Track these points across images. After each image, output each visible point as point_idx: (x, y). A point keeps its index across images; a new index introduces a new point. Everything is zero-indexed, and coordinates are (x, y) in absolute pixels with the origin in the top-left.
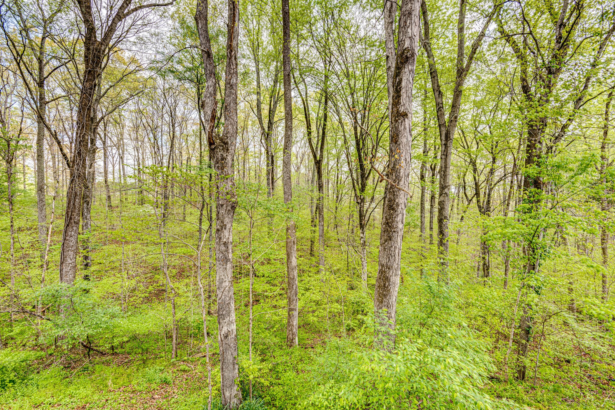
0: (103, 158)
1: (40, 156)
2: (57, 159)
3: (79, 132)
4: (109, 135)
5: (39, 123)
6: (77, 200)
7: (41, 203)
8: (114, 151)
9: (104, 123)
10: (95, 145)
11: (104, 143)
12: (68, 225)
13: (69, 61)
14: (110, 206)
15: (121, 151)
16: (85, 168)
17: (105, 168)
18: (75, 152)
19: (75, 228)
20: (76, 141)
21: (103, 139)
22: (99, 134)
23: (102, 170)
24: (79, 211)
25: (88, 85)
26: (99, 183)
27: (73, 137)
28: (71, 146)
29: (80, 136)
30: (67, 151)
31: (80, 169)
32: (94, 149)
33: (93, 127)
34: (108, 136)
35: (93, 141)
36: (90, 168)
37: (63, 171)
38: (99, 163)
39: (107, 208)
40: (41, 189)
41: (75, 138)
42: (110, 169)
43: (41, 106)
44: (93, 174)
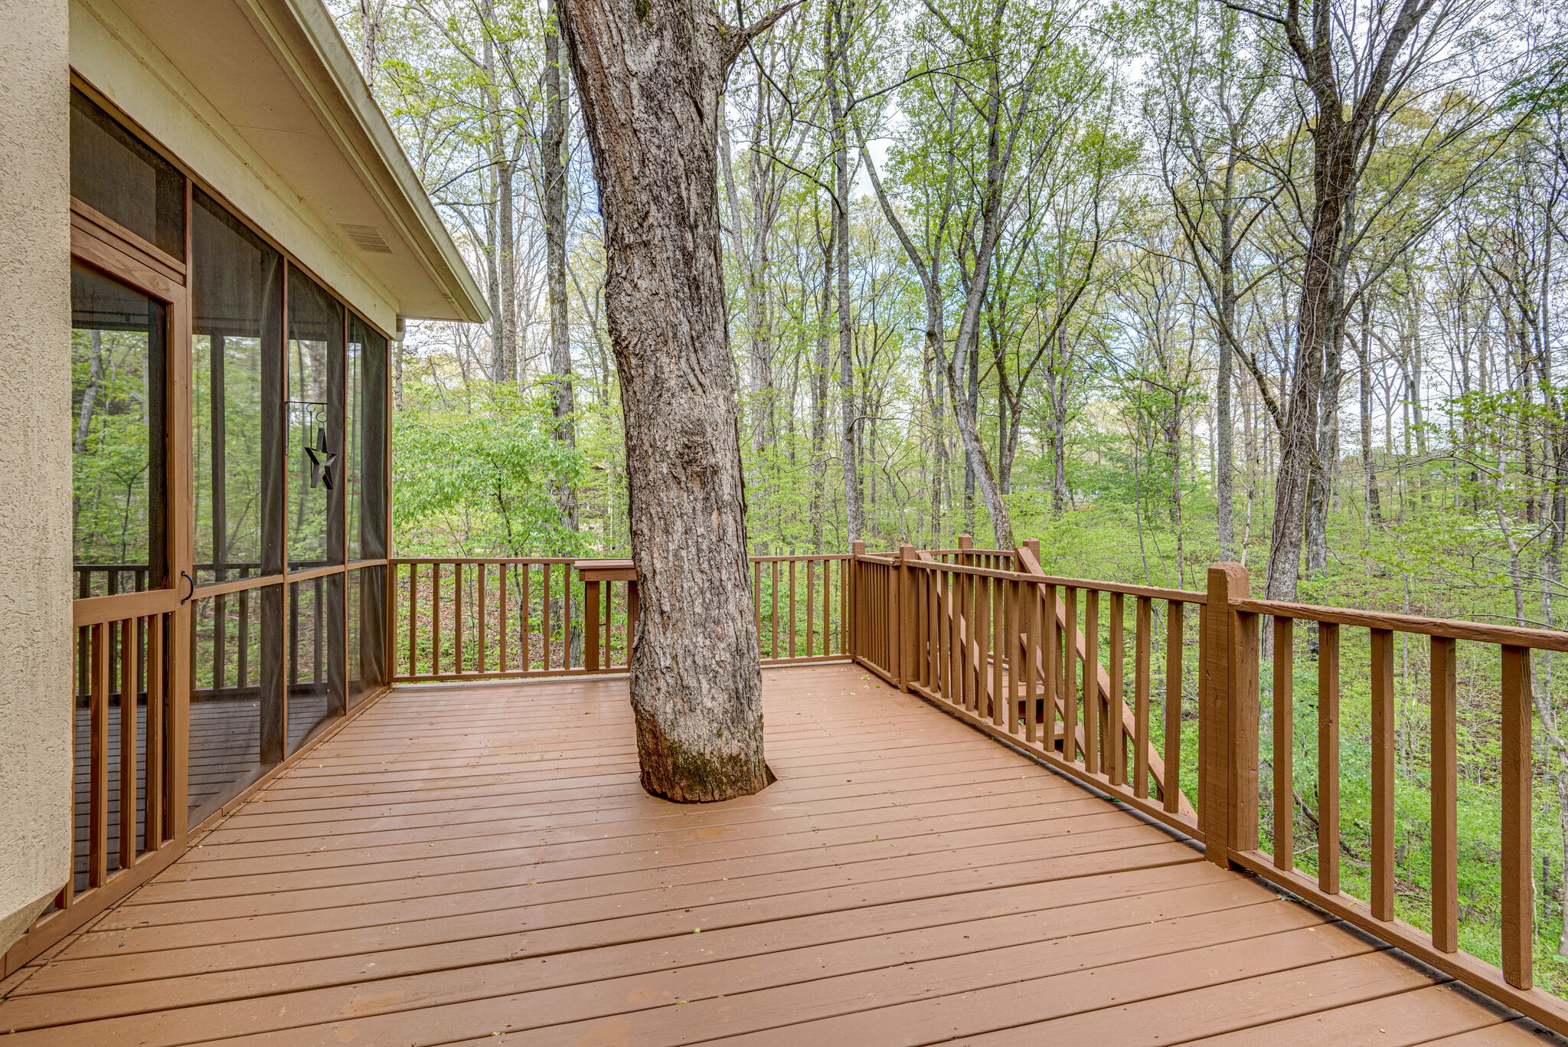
0: (1359, 396)
1: (1223, 412)
2: (1253, 415)
3: (1303, 346)
4: (1377, 330)
5: (1222, 344)
6: (1296, 496)
7: (1223, 511)
8: (1390, 372)
9: (1363, 303)
10: (1338, 366)
11: (1362, 356)
12: (1277, 549)
13: (1282, 189)
14: (1377, 517)
15: (1410, 368)
16: (1315, 424)
17: (1366, 419)
18: (1293, 391)
19: (1291, 556)
20: (1295, 368)
21: (1360, 345)
22: (1349, 336)
23: (1356, 426)
24: (1300, 519)
25: (1322, 236)
26: (1348, 461)
27: (1286, 357)
28: (1283, 379)
29: (1304, 356)
30: (1274, 392)
31: (1304, 428)
32: (1335, 378)
33: (1333, 324)
34: (1373, 335)
35: (1333, 359)
36: (1326, 424)
37: (1265, 440)
38: (1350, 409)
39: (1368, 523)
40: (1225, 480)
41: (1292, 358)
42: (1378, 419)
43: (1226, 309)
44: (1334, 436)
